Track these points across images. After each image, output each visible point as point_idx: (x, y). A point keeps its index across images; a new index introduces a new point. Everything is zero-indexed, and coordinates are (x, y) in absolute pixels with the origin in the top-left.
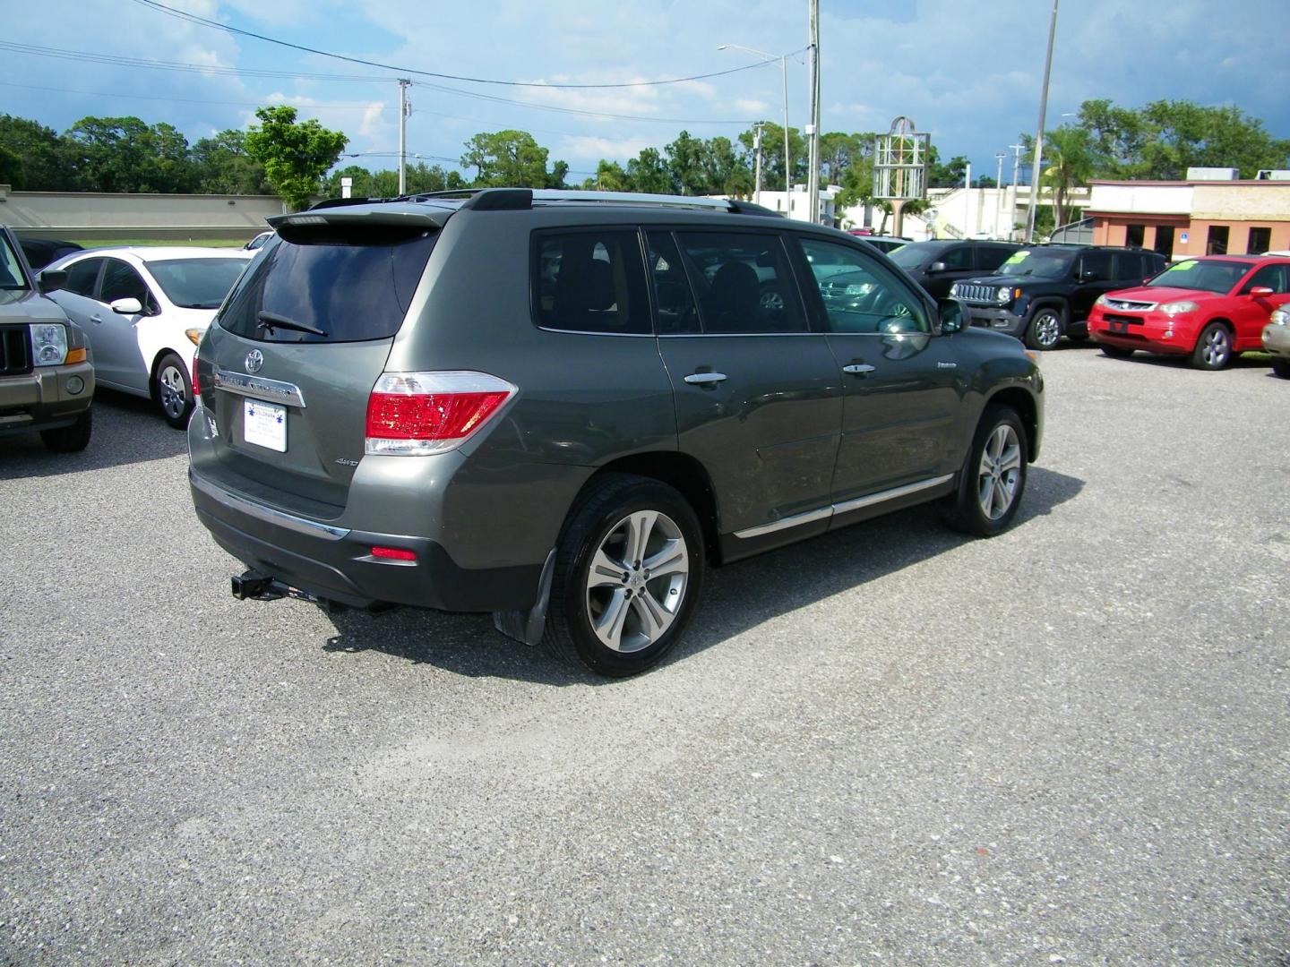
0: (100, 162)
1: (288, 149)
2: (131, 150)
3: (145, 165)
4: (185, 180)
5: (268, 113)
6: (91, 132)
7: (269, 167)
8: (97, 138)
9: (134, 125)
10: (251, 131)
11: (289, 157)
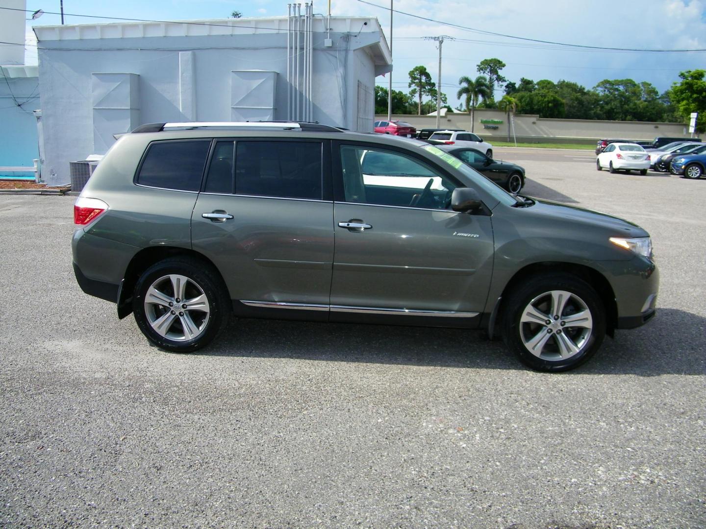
0: (607, 103)
1: (695, 96)
2: (625, 97)
3: (631, 105)
4: (653, 114)
5: (686, 74)
6: (606, 88)
7: (681, 106)
8: (608, 91)
9: (629, 83)
10: (673, 85)
11: (695, 100)
